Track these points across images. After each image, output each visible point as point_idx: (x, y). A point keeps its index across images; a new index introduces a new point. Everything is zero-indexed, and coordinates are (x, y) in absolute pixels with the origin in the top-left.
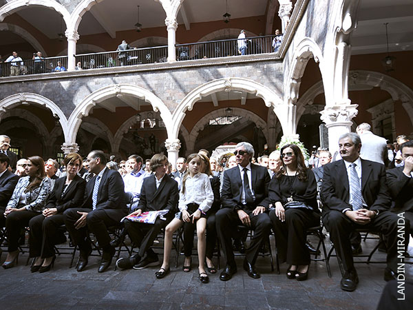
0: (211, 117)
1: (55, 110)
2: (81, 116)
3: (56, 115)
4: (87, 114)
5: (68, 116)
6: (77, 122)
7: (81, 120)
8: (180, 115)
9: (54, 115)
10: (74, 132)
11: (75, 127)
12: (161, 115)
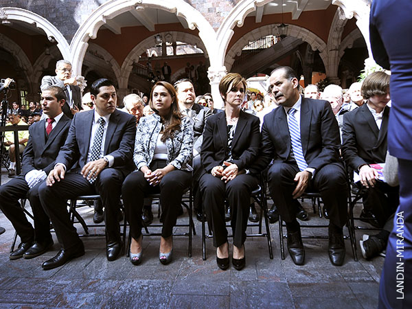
0: (251, 38)
1: (51, 31)
2: (87, 39)
3: (53, 38)
4: (95, 37)
5: (69, 38)
6: (83, 48)
7: (87, 44)
8: (228, 33)
9: (50, 39)
10: (79, 59)
11: (81, 53)
12: (200, 34)
